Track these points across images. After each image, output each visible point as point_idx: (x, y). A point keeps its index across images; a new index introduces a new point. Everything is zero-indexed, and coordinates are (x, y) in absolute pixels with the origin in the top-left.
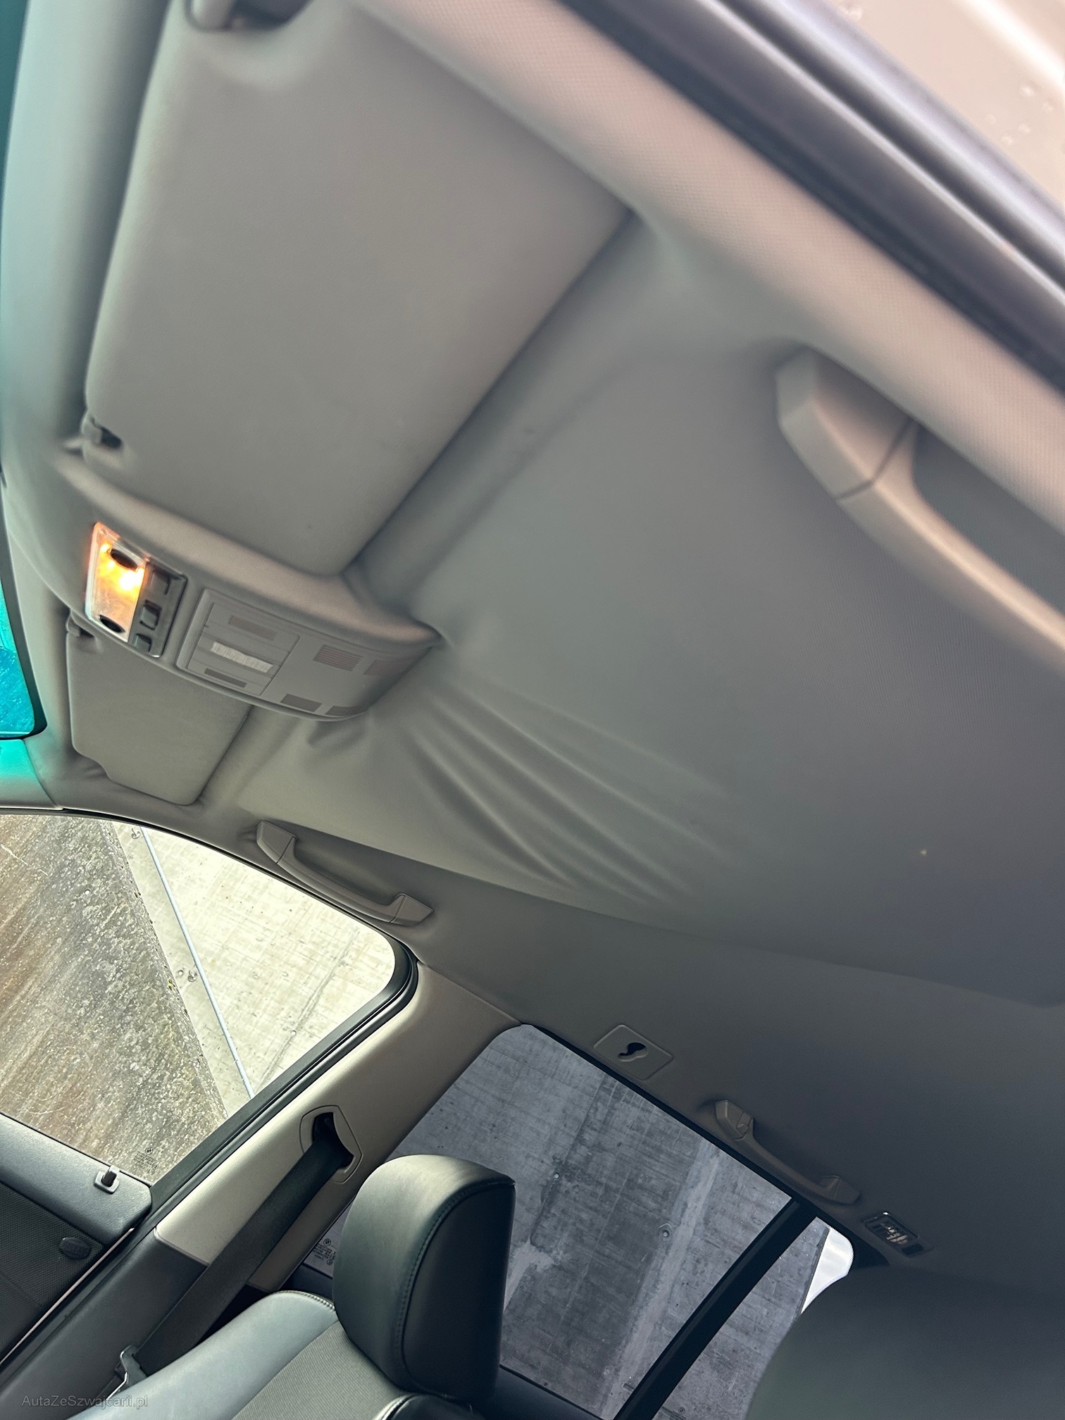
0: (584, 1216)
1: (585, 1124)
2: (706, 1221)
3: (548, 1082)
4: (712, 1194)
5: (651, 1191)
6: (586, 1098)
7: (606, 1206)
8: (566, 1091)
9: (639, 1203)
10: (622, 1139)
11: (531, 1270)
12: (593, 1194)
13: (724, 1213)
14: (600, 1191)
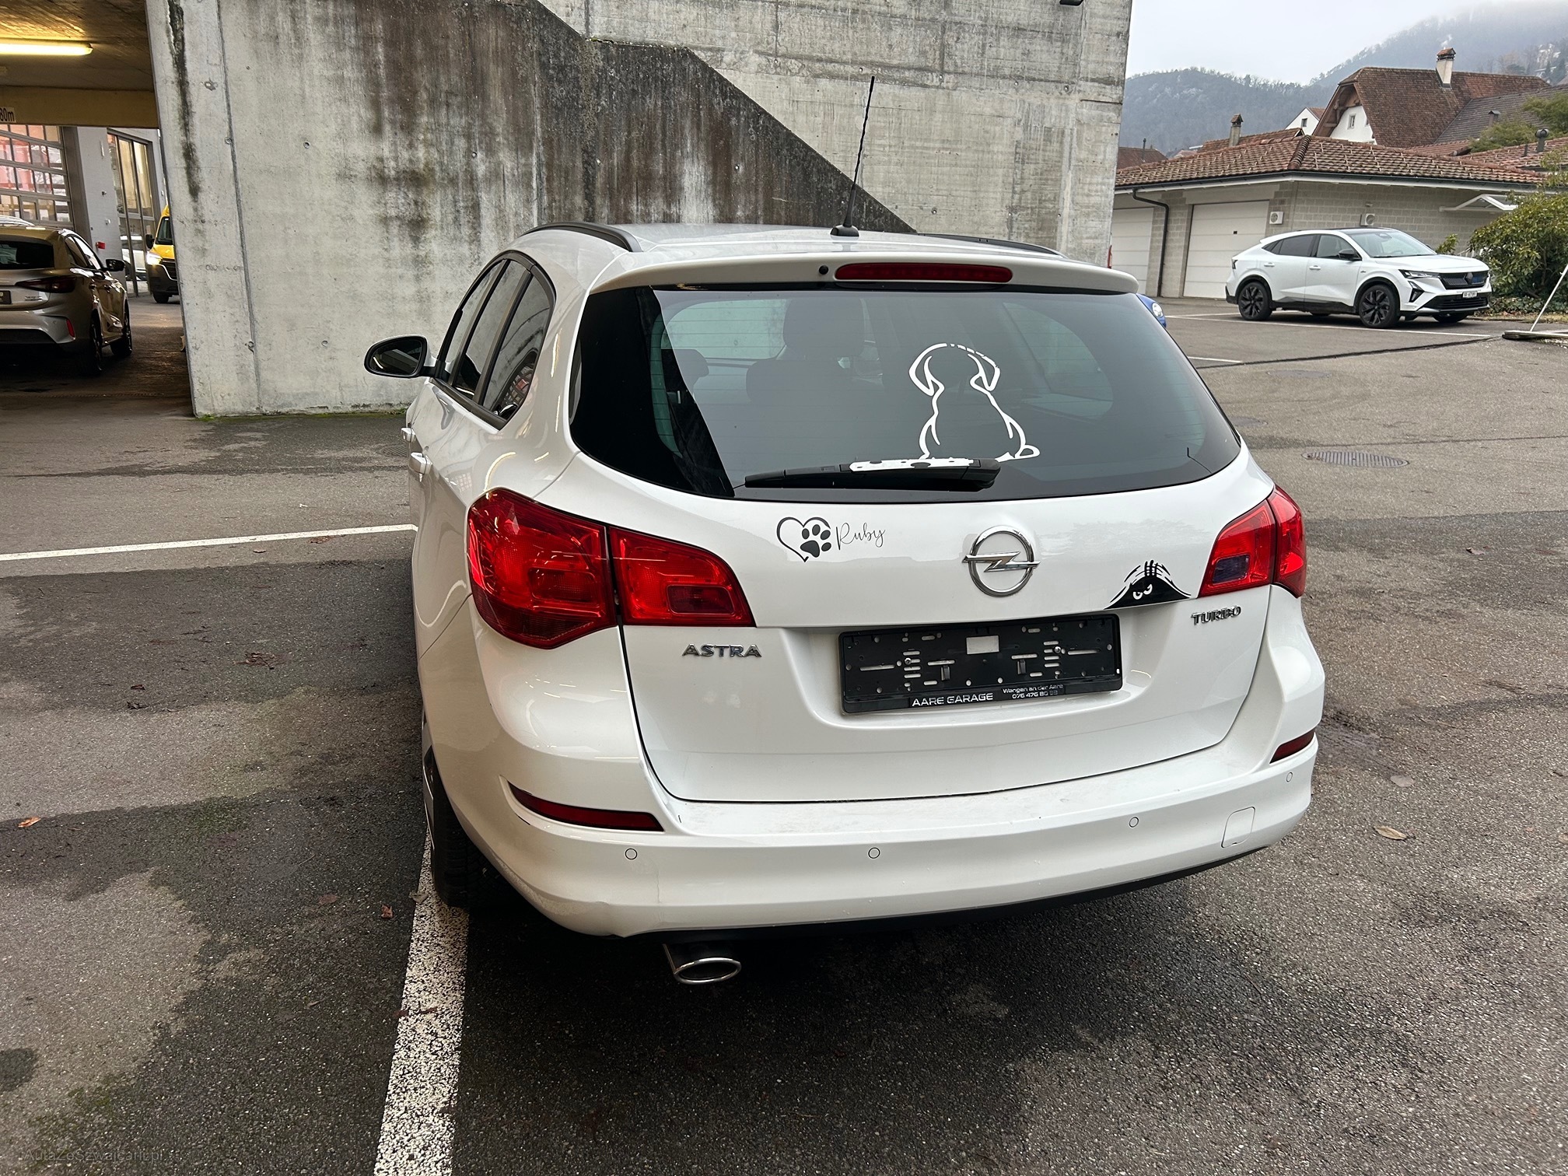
0: (1026, 226)
1: (1014, 183)
2: (1073, 201)
3: (991, 171)
4: (1072, 188)
5: (1049, 200)
6: (1010, 170)
8: (1001, 172)
9: (1046, 208)
10: (1031, 182)
12: (1027, 214)
13: (1078, 194)
14: (1029, 211)
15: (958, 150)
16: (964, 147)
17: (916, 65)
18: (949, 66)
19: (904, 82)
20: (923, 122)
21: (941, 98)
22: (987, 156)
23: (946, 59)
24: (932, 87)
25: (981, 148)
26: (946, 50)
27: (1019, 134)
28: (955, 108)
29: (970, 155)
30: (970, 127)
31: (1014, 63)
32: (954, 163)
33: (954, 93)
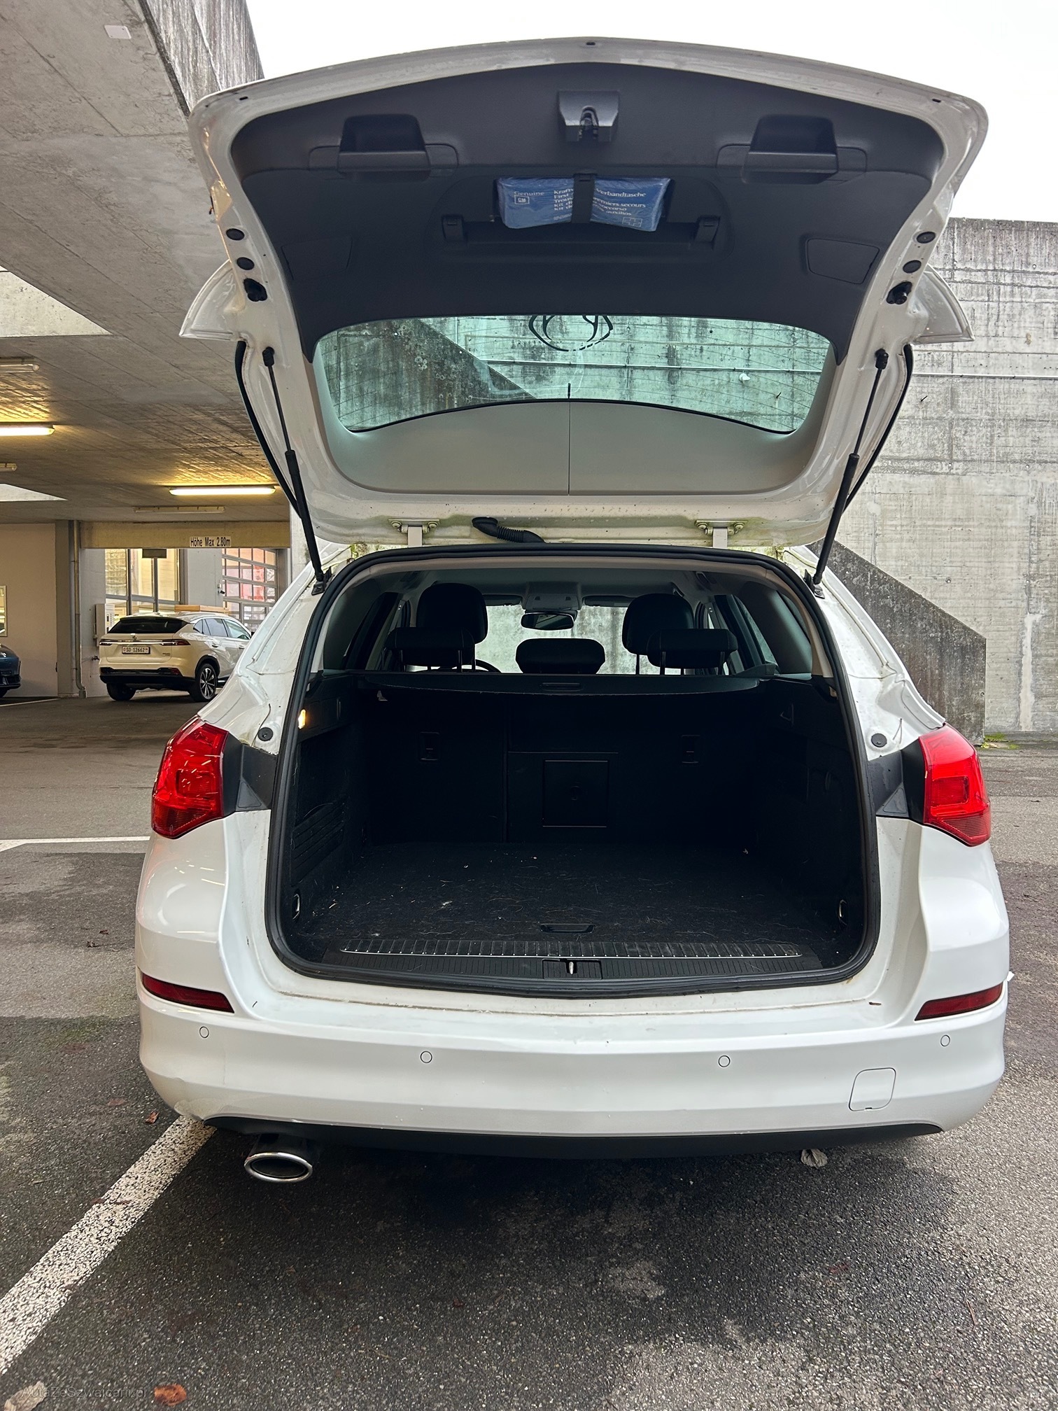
0: (1046, 592)
1: (1030, 554)
3: (1006, 544)
6: (1026, 542)
7: (1054, 583)
8: (1015, 544)
10: (1049, 552)
11: (1034, 623)
12: (1046, 581)
14: (1049, 578)
15: (970, 526)
16: (976, 523)
17: (926, 456)
18: (958, 455)
19: (913, 472)
20: (935, 504)
21: (951, 484)
22: (1000, 530)
23: (955, 449)
24: (942, 474)
25: (994, 524)
26: (955, 442)
27: (1033, 510)
28: (965, 491)
29: (983, 530)
30: (982, 506)
31: (1024, 449)
32: (966, 537)
33: (964, 478)
